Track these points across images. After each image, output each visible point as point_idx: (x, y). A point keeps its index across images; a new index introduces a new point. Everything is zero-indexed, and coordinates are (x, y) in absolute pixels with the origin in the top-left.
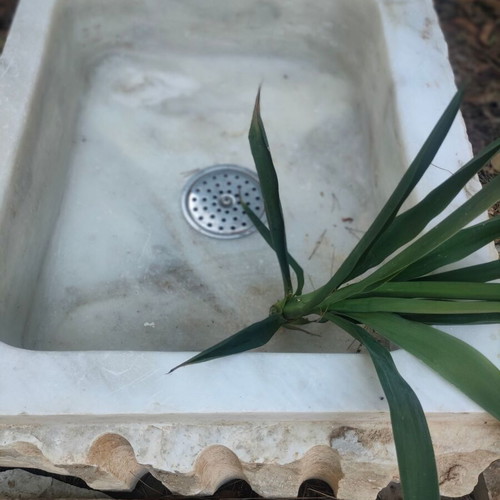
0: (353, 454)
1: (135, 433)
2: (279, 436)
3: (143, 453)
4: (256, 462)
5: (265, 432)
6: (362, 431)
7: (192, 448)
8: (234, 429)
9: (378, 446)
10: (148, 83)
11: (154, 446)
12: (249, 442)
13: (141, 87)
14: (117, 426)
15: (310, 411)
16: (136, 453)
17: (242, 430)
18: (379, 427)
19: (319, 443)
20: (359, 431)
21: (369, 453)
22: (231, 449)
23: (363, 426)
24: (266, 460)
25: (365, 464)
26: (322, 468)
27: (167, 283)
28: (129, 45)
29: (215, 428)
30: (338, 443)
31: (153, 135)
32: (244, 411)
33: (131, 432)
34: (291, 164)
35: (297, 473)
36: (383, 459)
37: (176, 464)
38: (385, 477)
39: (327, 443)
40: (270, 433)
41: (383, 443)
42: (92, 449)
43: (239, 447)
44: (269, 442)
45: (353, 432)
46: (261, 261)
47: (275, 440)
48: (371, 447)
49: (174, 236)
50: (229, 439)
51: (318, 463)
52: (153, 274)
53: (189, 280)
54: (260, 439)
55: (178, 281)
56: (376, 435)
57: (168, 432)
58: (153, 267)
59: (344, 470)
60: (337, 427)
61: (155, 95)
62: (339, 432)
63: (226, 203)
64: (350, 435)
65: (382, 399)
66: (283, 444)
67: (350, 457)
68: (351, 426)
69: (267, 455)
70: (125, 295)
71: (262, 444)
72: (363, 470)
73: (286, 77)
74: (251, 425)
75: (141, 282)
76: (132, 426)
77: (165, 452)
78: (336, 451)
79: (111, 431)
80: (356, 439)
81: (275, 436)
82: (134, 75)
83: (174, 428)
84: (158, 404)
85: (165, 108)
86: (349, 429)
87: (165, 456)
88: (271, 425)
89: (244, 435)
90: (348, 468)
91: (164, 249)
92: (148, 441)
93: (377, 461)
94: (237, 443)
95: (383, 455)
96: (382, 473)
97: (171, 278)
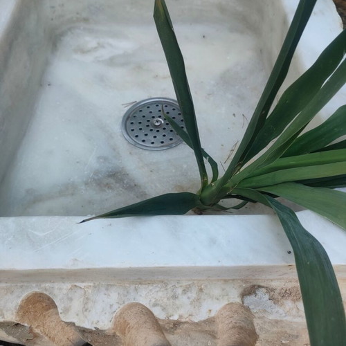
0: (265, 311)
1: (59, 292)
2: (193, 294)
3: (66, 310)
4: (171, 318)
5: (179, 291)
6: (273, 290)
7: (111, 306)
8: (151, 288)
9: (289, 304)
10: (100, 46)
11: (77, 305)
12: (165, 299)
13: (95, 49)
14: (43, 285)
15: (219, 265)
16: (60, 311)
17: (158, 289)
18: (289, 286)
19: (231, 301)
20: (270, 290)
21: (281, 310)
22: (148, 306)
23: (274, 284)
24: (181, 316)
25: (277, 322)
26: (239, 333)
27: (107, 184)
28: (86, 20)
29: (133, 287)
30: (249, 300)
31: (101, 79)
32: (157, 265)
33: (56, 292)
34: (209, 95)
35: (214, 337)
36: (294, 316)
37: (95, 321)
38: (297, 337)
39: (238, 300)
40: (185, 292)
41: (294, 301)
42: (21, 307)
43: (155, 305)
44: (183, 299)
45: (264, 290)
46: (185, 166)
47: (189, 298)
48: (282, 304)
49: (114, 149)
50: (146, 297)
51: (234, 327)
52: (96, 178)
53: (125, 182)
54: (175, 297)
55: (116, 182)
56: (286, 294)
57: (90, 291)
58: (96, 172)
59: (257, 331)
60: (248, 285)
61: (105, 54)
62: (251, 290)
63: (157, 124)
64: (261, 292)
65: (289, 252)
66: (197, 302)
67: (261, 315)
68: (262, 284)
69: (181, 312)
70: (73, 194)
71: (177, 302)
72: (275, 329)
73: (204, 37)
74: (166, 284)
75: (86, 184)
76: (56, 285)
77: (86, 310)
78: (248, 309)
79: (37, 290)
80: (267, 297)
81: (189, 294)
82: (90, 41)
83: (95, 287)
84: (76, 260)
85: (111, 62)
86: (260, 287)
87: (86, 313)
88: (185, 283)
89: (160, 294)
90: (261, 329)
91: (106, 159)
92: (71, 299)
93: (289, 319)
94: (153, 300)
95: (294, 312)
96: (295, 333)
97: (112, 181)
